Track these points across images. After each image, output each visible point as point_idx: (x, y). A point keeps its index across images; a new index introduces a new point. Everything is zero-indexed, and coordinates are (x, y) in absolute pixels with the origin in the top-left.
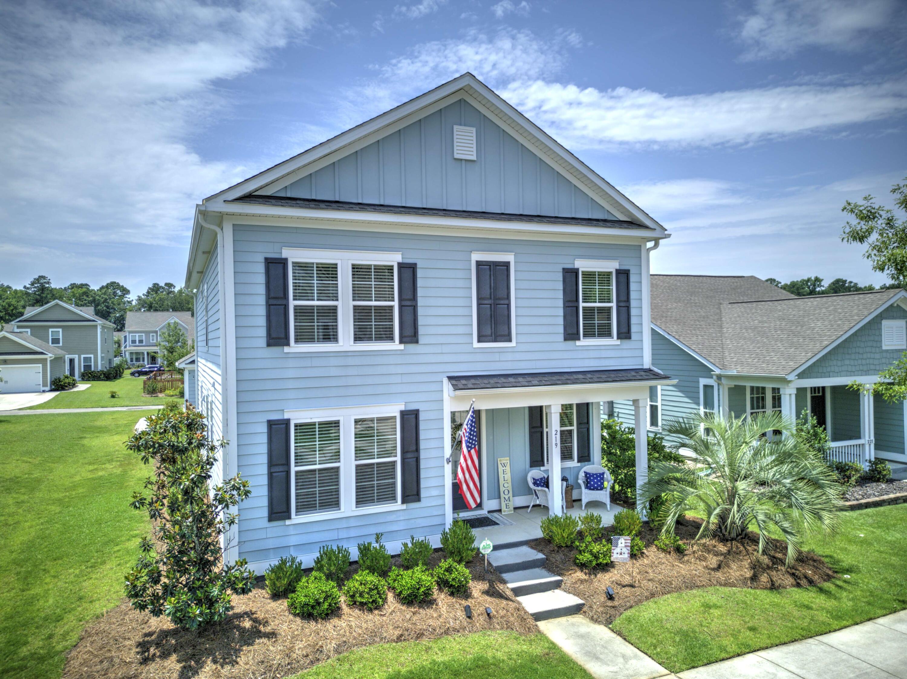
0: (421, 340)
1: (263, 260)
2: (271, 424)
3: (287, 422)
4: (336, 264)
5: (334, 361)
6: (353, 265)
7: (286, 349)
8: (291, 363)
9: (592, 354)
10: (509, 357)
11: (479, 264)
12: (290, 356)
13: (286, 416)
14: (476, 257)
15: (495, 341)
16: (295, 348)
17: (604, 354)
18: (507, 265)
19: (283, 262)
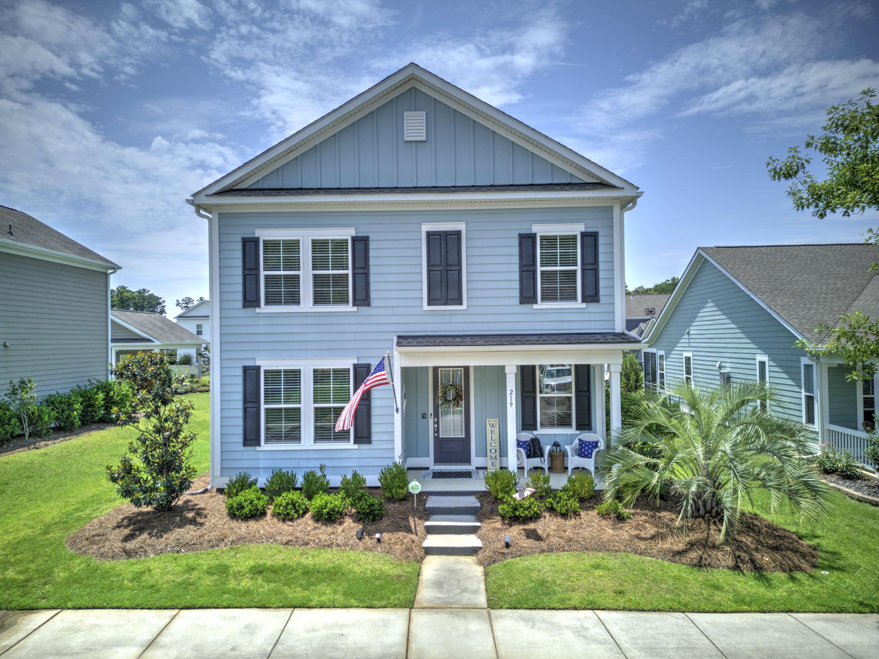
0: (373, 303)
1: (241, 240)
2: (246, 369)
3: (258, 368)
4: (299, 241)
5: (296, 320)
6: (313, 240)
7: (258, 310)
8: (262, 321)
9: (552, 317)
10: (460, 319)
11: (429, 234)
12: (261, 315)
13: (258, 363)
14: (426, 227)
15: (446, 304)
16: (264, 309)
17: (566, 317)
18: (458, 234)
19: (256, 241)
